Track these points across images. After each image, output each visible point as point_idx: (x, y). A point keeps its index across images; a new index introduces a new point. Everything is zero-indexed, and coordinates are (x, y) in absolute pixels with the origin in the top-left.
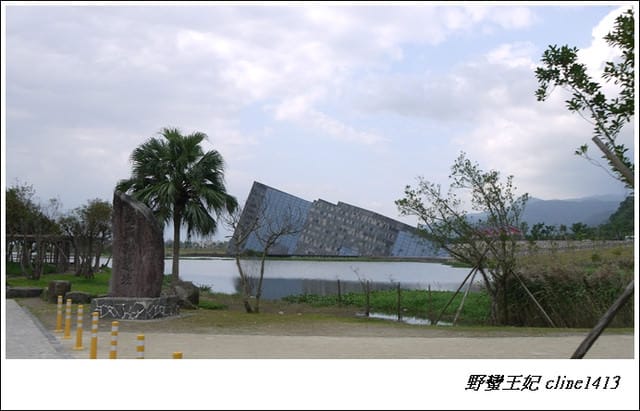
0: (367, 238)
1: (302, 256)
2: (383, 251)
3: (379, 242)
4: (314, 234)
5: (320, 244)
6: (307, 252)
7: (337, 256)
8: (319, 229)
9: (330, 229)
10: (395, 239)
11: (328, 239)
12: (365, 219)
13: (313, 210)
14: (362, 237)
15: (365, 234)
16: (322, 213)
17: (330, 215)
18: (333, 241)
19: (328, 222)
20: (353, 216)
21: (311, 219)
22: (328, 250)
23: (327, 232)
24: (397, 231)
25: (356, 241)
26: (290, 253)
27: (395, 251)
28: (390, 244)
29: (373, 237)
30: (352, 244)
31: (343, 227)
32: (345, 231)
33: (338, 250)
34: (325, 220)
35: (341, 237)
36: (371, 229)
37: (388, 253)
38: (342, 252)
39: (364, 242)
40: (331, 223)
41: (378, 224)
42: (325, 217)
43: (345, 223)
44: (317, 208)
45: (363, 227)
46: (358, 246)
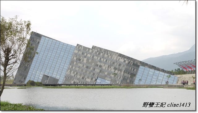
0: (116, 71)
1: (69, 85)
2: (128, 81)
3: (126, 74)
4: (77, 69)
5: (82, 76)
6: (72, 82)
7: (95, 85)
8: (81, 65)
9: (89, 65)
10: (137, 71)
11: (88, 72)
12: (115, 58)
13: (76, 52)
14: (113, 70)
15: (115, 69)
16: (83, 54)
17: (89, 55)
18: (92, 73)
19: (88, 60)
20: (106, 56)
21: (75, 58)
22: (88, 80)
23: (87, 67)
24: (139, 66)
25: (109, 74)
26: (60, 83)
27: (136, 82)
28: (133, 75)
29: (121, 70)
30: (106, 76)
31: (99, 64)
32: (100, 66)
33: (96, 80)
34: (85, 59)
35: (97, 70)
36: (120, 65)
37: (132, 81)
38: (99, 81)
39: (115, 74)
40: (90, 61)
41: (125, 61)
42: (85, 57)
43: (100, 61)
44: (79, 50)
45: (114, 63)
46: (111, 77)
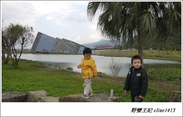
0: (72, 48)
1: (53, 53)
2: (76, 52)
3: (75, 49)
4: (56, 47)
5: (58, 50)
6: (54, 52)
7: (63, 53)
8: (58, 46)
9: (61, 46)
10: (79, 49)
11: (60, 48)
12: (71, 43)
13: (56, 40)
14: (70, 48)
15: (71, 47)
16: (59, 41)
17: (61, 42)
18: (62, 49)
20: (68, 42)
21: (55, 43)
22: (61, 51)
23: (60, 46)
24: (80, 47)
25: (69, 49)
26: (49, 52)
27: (79, 52)
28: (78, 50)
29: (73, 48)
30: (67, 50)
31: (65, 45)
32: (65, 46)
33: (64, 51)
34: (60, 43)
35: (64, 48)
36: (73, 46)
37: (77, 52)
38: (65, 52)
39: (71, 49)
40: (61, 44)
41: (75, 45)
42: (60, 42)
43: (65, 44)
44: (57, 40)
45: (71, 45)
46: (69, 50)
